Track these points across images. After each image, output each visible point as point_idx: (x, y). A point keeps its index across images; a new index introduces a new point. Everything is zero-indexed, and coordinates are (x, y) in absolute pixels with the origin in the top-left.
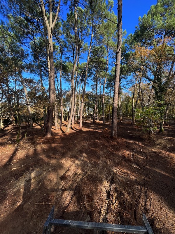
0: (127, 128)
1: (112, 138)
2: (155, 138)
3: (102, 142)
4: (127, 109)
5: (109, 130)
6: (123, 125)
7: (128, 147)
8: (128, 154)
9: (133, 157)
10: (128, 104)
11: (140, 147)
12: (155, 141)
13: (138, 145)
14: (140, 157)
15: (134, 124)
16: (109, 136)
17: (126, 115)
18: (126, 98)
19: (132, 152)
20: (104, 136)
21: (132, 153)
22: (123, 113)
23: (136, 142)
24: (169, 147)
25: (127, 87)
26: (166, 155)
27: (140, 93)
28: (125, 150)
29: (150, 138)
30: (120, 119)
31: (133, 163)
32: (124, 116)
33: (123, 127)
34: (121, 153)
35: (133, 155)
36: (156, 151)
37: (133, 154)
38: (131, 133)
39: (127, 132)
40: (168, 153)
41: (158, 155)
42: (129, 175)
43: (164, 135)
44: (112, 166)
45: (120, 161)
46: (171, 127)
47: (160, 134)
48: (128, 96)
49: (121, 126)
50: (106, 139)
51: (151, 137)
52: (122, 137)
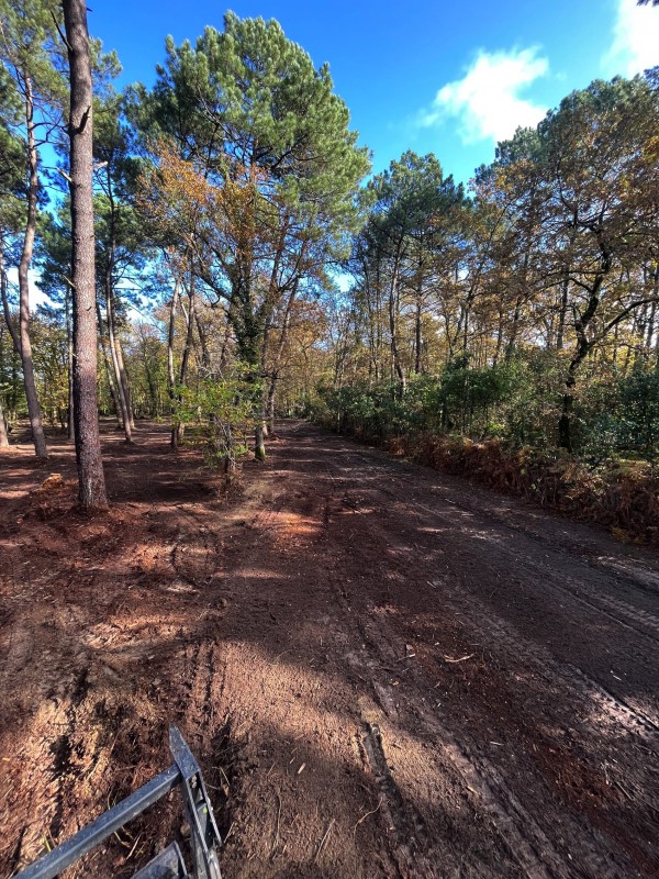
0: (153, 461)
1: (82, 512)
2: (243, 479)
3: (28, 541)
4: (152, 388)
5: (68, 482)
6: (138, 452)
7: (157, 531)
8: (156, 557)
9: (173, 561)
10: (154, 371)
11: (199, 517)
12: (243, 489)
13: (192, 514)
14: (199, 551)
15: (180, 445)
16: (69, 506)
17: (151, 413)
18: (143, 345)
19: (171, 544)
20: (40, 511)
21: (169, 549)
22: (140, 407)
23: (186, 506)
24: (277, 499)
25: (145, 301)
26: (269, 522)
27: (196, 334)
28: (145, 543)
29: (228, 481)
30: (124, 429)
31: (171, 580)
32: (142, 418)
33: (136, 461)
34: (125, 561)
35: (173, 554)
36: (244, 517)
37: (175, 550)
38: (168, 478)
39: (153, 475)
40: (273, 514)
41: (249, 528)
42: (155, 629)
43: (266, 468)
44: (83, 627)
45: (122, 591)
46: (283, 441)
47: (254, 466)
48: (155, 339)
49: (131, 457)
50: (52, 525)
51: (231, 478)
52: (130, 499)
